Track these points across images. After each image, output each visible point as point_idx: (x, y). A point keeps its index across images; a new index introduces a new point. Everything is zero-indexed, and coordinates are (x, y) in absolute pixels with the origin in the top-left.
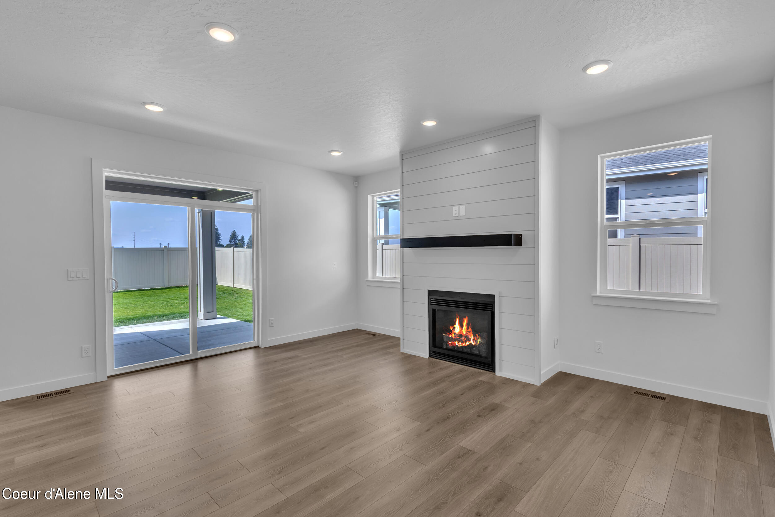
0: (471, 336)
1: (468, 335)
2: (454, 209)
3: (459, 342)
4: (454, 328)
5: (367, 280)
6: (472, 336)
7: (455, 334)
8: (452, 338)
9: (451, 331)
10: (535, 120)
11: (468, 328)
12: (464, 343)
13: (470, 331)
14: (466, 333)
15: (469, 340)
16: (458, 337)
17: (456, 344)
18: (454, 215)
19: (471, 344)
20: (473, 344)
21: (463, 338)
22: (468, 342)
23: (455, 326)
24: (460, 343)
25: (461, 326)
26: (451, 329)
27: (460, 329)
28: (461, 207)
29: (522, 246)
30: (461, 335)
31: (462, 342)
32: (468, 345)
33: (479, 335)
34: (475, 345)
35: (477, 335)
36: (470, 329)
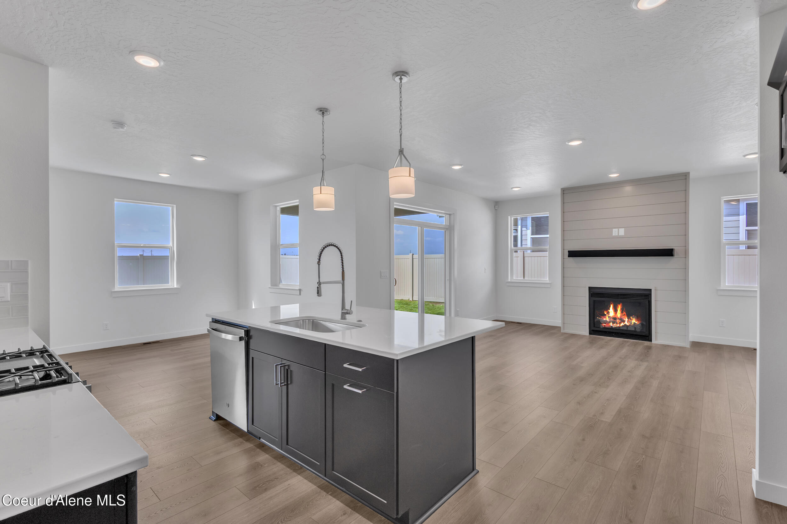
0: (625, 319)
1: (622, 317)
2: (613, 230)
3: (613, 323)
4: (608, 313)
5: (508, 281)
6: (627, 318)
7: (609, 317)
8: (606, 321)
9: (605, 315)
10: (686, 175)
11: (622, 312)
12: (619, 324)
13: (624, 315)
14: (621, 316)
15: (624, 321)
16: (612, 319)
17: (610, 325)
18: (614, 235)
19: (626, 324)
20: (628, 324)
21: (618, 320)
22: (622, 323)
23: (609, 311)
24: (615, 324)
25: (616, 311)
26: (606, 313)
27: (614, 313)
28: (620, 229)
29: (675, 257)
30: (615, 319)
31: (617, 323)
32: (623, 326)
33: (633, 318)
34: (629, 325)
35: (631, 318)
36: (625, 313)
